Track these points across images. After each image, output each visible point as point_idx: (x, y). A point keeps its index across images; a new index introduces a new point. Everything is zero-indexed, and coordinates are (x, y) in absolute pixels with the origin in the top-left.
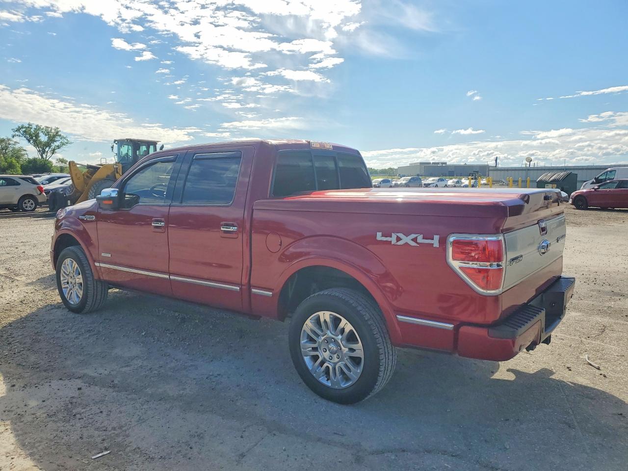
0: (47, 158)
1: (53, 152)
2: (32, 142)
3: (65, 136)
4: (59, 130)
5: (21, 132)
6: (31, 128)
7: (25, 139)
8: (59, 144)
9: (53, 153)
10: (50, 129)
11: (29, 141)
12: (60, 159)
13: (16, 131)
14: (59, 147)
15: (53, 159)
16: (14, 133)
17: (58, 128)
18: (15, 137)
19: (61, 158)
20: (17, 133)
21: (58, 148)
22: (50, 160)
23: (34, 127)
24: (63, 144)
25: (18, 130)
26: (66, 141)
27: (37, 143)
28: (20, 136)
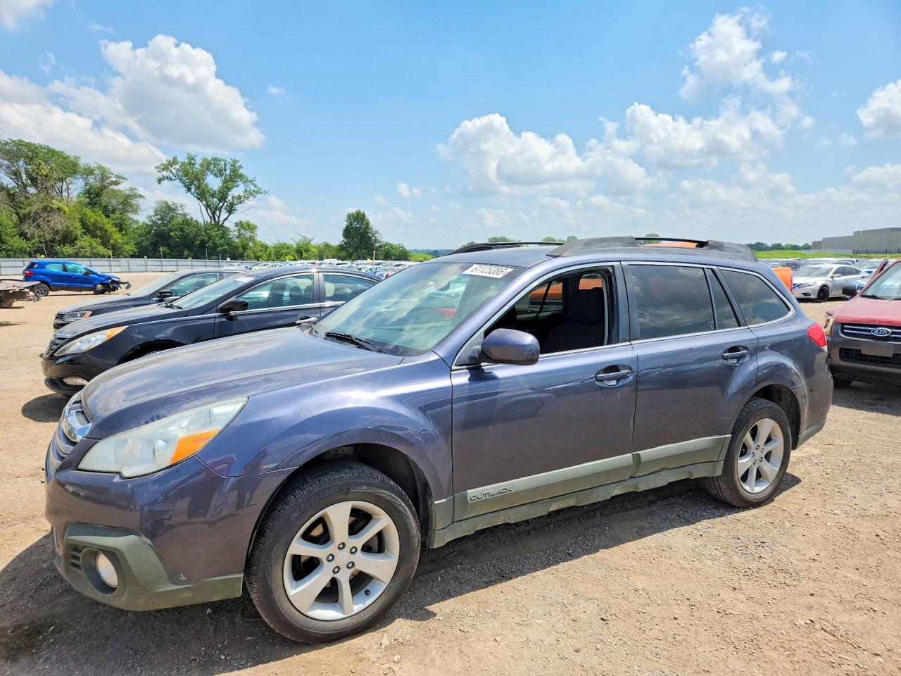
0: (221, 223)
1: (231, 210)
2: (193, 190)
3: (250, 178)
4: (238, 164)
5: (174, 171)
6: (194, 164)
7: (182, 185)
8: (242, 194)
9: (230, 214)
10: (222, 163)
11: (189, 190)
12: (241, 222)
13: (164, 170)
14: (240, 199)
15: (230, 224)
16: (160, 175)
17: (236, 161)
18: (162, 182)
19: (244, 219)
20: (165, 173)
21: (241, 203)
22: (226, 224)
23: (198, 161)
24: (250, 194)
25: (166, 168)
26: (253, 188)
27: (202, 194)
28: (171, 179)
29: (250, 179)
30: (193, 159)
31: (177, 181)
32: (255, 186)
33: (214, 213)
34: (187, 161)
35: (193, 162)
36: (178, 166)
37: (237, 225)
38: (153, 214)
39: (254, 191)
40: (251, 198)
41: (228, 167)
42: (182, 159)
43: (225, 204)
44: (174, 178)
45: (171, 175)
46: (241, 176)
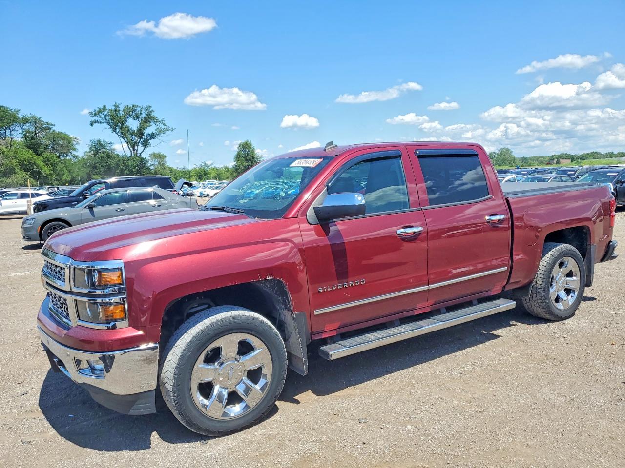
29: (160, 120)
30: (118, 106)
31: (105, 124)
32: (164, 124)
33: (133, 147)
34: (113, 108)
35: (118, 109)
36: (106, 113)
37: (151, 155)
38: (88, 150)
39: (163, 129)
40: (162, 134)
41: (143, 111)
42: (110, 106)
43: (142, 140)
44: (102, 121)
45: (101, 119)
46: (153, 118)
